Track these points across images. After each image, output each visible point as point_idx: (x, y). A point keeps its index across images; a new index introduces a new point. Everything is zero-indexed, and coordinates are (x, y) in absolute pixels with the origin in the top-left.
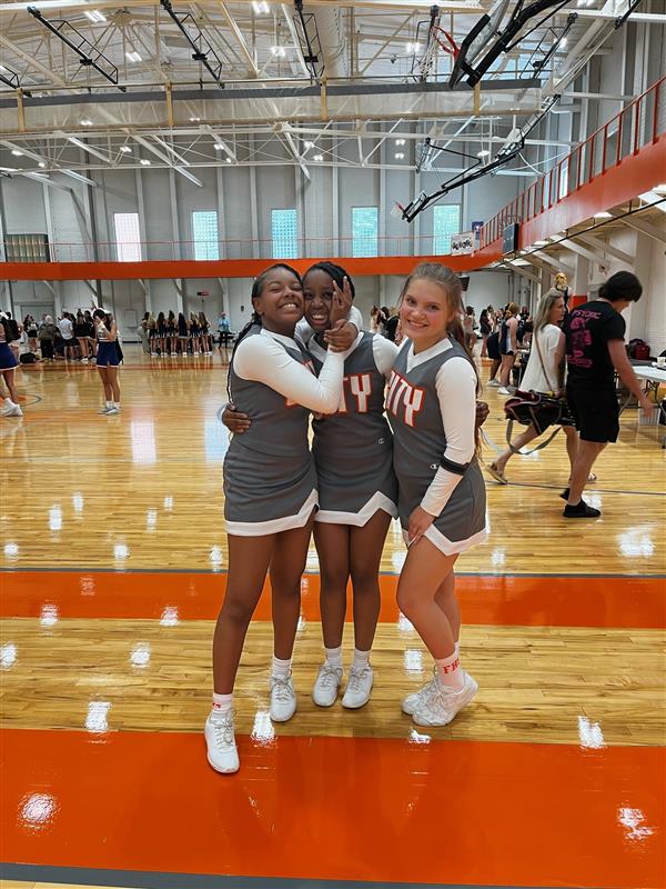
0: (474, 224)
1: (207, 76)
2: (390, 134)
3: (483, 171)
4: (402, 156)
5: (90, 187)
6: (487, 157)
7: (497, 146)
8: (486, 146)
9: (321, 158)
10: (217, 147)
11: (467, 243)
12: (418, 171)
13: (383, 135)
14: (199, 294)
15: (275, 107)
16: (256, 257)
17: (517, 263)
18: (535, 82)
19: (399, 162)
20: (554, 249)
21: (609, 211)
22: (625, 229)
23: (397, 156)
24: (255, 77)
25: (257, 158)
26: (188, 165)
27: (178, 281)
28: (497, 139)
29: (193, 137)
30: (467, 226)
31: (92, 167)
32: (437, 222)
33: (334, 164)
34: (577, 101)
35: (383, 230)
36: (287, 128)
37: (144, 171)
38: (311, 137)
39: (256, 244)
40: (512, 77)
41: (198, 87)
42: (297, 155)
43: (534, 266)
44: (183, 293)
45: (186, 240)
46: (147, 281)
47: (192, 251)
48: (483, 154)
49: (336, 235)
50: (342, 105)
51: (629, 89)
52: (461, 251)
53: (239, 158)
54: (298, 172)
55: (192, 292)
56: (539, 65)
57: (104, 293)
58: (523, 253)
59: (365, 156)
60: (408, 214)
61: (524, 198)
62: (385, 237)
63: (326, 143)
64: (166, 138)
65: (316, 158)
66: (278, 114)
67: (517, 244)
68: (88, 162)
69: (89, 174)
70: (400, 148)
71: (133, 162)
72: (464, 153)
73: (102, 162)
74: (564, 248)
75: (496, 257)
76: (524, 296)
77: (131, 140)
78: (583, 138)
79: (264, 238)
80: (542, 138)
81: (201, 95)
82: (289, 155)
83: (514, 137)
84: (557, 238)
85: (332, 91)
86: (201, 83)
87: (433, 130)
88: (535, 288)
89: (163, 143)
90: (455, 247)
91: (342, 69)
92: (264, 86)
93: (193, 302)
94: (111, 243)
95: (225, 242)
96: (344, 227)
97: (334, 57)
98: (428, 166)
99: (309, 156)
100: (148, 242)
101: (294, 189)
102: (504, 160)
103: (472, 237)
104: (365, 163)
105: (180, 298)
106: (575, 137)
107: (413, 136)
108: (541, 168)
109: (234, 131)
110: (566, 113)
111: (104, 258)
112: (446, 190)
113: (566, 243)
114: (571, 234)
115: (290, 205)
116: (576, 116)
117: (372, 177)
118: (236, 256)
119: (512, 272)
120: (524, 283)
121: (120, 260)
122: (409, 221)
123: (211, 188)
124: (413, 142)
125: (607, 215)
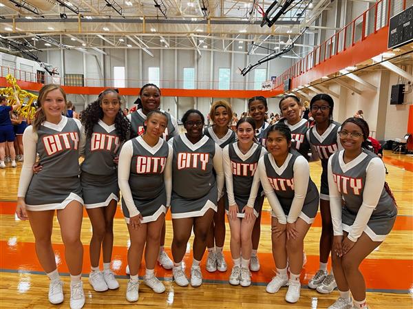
0: (272, 77)
1: (160, 14)
2: (236, 39)
3: (276, 56)
5: (104, 55)
6: (278, 50)
7: (282, 46)
8: (278, 45)
9: (206, 47)
10: (161, 40)
11: (269, 86)
12: (248, 54)
13: (233, 39)
15: (188, 27)
16: (176, 88)
18: (298, 22)
19: (240, 50)
20: (306, 90)
21: (328, 76)
22: (335, 84)
23: (240, 47)
24: (180, 15)
25: (178, 46)
26: (148, 47)
28: (282, 43)
29: (152, 37)
30: (269, 78)
31: (106, 47)
32: (256, 76)
33: (212, 50)
34: (316, 29)
35: (232, 79)
36: (192, 35)
37: (128, 50)
38: (202, 39)
39: (176, 82)
40: (289, 19)
41: (156, 18)
42: (196, 44)
45: (144, 79)
46: (126, 97)
48: (276, 48)
49: (211, 80)
50: (216, 28)
51: (338, 25)
52: (266, 89)
53: (171, 46)
54: (196, 52)
56: (300, 15)
58: (293, 91)
59: (225, 47)
60: (243, 73)
61: (293, 68)
62: (233, 82)
63: (209, 41)
64: (139, 37)
65: (204, 47)
66: (189, 30)
67: (290, 87)
68: (104, 45)
69: (104, 50)
70: (241, 45)
71: (124, 45)
72: (268, 48)
73: (110, 45)
74: (310, 90)
75: (281, 92)
77: (124, 36)
78: (319, 44)
79: (180, 80)
80: (302, 43)
81: (157, 21)
82: (192, 45)
83: (289, 42)
84: (307, 86)
85: (212, 22)
86: (158, 17)
87: (255, 38)
89: (138, 39)
90: (264, 87)
91: (217, 13)
92: (184, 19)
94: (112, 79)
95: (162, 81)
96: (215, 76)
97: (214, 8)
98: (252, 52)
99: (201, 46)
100: (128, 79)
101: (194, 59)
102: (285, 52)
103: (271, 82)
104: (225, 50)
106: (315, 43)
107: (246, 40)
108: (301, 56)
109: (169, 35)
110: (312, 33)
111: (108, 86)
112: (260, 63)
113: (311, 88)
114: (313, 84)
115: (192, 66)
116: (316, 34)
117: (228, 56)
118: (167, 87)
121: (115, 87)
122: (244, 75)
123: (157, 57)
124: (247, 42)
125: (327, 78)
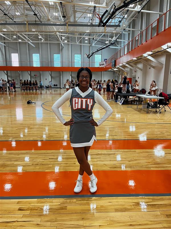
0: (105, 60)
1: (37, 19)
2: (84, 36)
3: (107, 47)
4: (87, 42)
5: (5, 46)
6: (108, 43)
7: (110, 41)
9: (66, 41)
10: (39, 37)
11: (103, 64)
12: (91, 46)
13: (82, 36)
14: (35, 75)
15: (55, 28)
16: (50, 66)
17: (115, 69)
18: (119, 26)
19: (86, 43)
20: (124, 66)
22: (140, 62)
23: (86, 42)
24: (50, 20)
25: (50, 41)
26: (32, 41)
27: (29, 72)
28: (110, 39)
29: (33, 35)
30: (103, 60)
31: (5, 41)
32: (96, 59)
33: (70, 43)
34: (129, 30)
35: (82, 61)
36: (58, 33)
37: (19, 43)
38: (64, 36)
39: (50, 63)
40: (114, 24)
41: (35, 22)
42: (60, 40)
43: (119, 70)
44: (30, 75)
45: (31, 61)
46: (20, 72)
47: (33, 64)
48: (107, 42)
49: (70, 61)
50: (72, 28)
51: (141, 28)
52: (101, 66)
53: (45, 40)
54: (60, 45)
55: (33, 75)
56: (120, 21)
57: (9, 75)
58: (117, 67)
59: (78, 42)
60: (89, 57)
61: (117, 54)
62: (83, 62)
63: (68, 38)
64: (26, 35)
65: (65, 41)
66: (55, 30)
67: (115, 65)
69: (5, 43)
70: (86, 40)
71: (17, 40)
72: (102, 42)
73: (8, 40)
74: (126, 66)
75: (110, 68)
76: (117, 78)
77: (16, 34)
78: (131, 40)
79: (52, 61)
80: (121, 39)
81: (35, 24)
82: (58, 40)
83: (114, 39)
84: (124, 64)
85: (69, 25)
86: (36, 21)
87: (94, 36)
88: (120, 76)
89: (25, 36)
90: (100, 65)
91: (72, 20)
92: (52, 23)
93: (33, 77)
94: (11, 61)
95: (41, 62)
96: (73, 59)
97: (70, 17)
98: (93, 45)
99: (63, 41)
100: (20, 61)
101: (60, 49)
102: (112, 44)
103: (104, 63)
104: (78, 43)
105: (29, 76)
106: (129, 39)
108: (121, 46)
109: (44, 33)
110: (127, 33)
111: (8, 65)
112: (98, 51)
113: (127, 65)
114: (128, 63)
115: (58, 53)
116: (129, 34)
117: (79, 47)
118: (44, 65)
119: (114, 72)
120: (117, 75)
121: (13, 66)
122: (89, 58)
123: (38, 48)
124: (90, 38)
125: (136, 59)
